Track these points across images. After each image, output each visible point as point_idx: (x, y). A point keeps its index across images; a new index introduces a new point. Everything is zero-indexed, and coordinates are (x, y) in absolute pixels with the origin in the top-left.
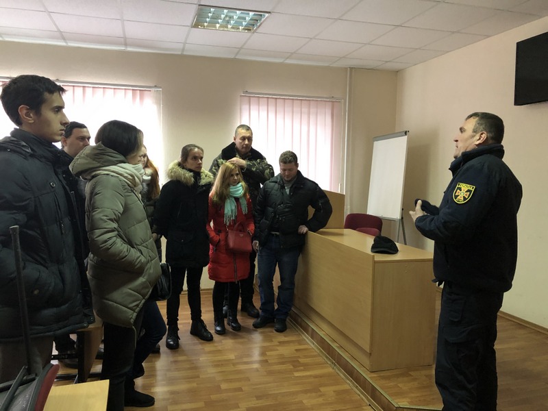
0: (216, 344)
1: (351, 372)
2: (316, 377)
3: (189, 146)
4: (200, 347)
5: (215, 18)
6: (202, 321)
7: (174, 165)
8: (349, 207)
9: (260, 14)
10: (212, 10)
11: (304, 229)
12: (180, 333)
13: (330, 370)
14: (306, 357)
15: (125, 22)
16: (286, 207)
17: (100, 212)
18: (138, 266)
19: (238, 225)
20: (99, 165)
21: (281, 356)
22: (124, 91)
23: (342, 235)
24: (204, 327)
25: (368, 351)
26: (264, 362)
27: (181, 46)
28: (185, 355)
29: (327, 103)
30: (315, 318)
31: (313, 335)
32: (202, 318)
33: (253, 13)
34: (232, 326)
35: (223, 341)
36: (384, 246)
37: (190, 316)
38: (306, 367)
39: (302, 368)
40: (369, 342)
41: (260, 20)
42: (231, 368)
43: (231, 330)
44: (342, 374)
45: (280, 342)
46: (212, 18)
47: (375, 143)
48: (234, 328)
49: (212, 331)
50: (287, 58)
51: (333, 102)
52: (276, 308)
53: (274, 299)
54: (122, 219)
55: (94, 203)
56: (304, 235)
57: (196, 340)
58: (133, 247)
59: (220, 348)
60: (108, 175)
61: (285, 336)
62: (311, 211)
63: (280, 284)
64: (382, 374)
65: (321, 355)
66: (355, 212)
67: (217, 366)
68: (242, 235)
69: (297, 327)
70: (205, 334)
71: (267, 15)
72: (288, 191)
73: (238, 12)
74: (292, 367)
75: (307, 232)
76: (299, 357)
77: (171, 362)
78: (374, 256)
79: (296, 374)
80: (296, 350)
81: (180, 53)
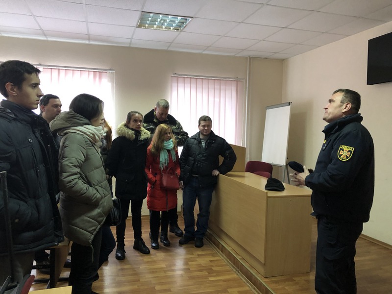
0: (152, 256)
1: (250, 277)
2: (225, 281)
3: (132, 112)
4: (140, 258)
5: (154, 21)
6: (142, 240)
7: (122, 125)
8: (248, 156)
9: (186, 18)
10: (151, 15)
11: (216, 173)
12: (126, 248)
13: (235, 276)
14: (217, 266)
15: (89, 23)
16: (203, 157)
17: (67, 160)
18: (95, 200)
19: (170, 170)
20: (69, 125)
21: (200, 265)
22: (87, 72)
23: (243, 177)
24: (144, 244)
25: (263, 262)
26: (187, 270)
27: (129, 41)
28: (129, 264)
29: (233, 82)
30: (224, 237)
31: (223, 250)
32: (142, 237)
33: (181, 18)
34: (164, 243)
35: (157, 254)
36: (274, 185)
37: (134, 235)
38: (218, 273)
39: (215, 274)
40: (263, 255)
41: (186, 22)
42: (162, 274)
43: (163, 246)
44: (244, 279)
45: (198, 255)
46: (151, 21)
47: (267, 110)
48: (165, 245)
49: (149, 247)
50: (205, 50)
51: (237, 81)
52: (196, 230)
53: (194, 223)
54: (84, 166)
55: (64, 153)
56: (217, 177)
57: (137, 253)
58: (91, 186)
59: (155, 259)
60: (75, 133)
61: (202, 251)
62: (221, 159)
63: (199, 213)
64: (273, 279)
65: (228, 264)
66: (253, 160)
67: (153, 272)
68: (172, 177)
69: (211, 244)
70: (144, 249)
71: (190, 19)
72: (203, 145)
73: (170, 17)
74: (207, 273)
75: (218, 174)
76: (213, 266)
77: (119, 270)
78: (267, 193)
79: (211, 279)
80: (211, 261)
81: (128, 46)
